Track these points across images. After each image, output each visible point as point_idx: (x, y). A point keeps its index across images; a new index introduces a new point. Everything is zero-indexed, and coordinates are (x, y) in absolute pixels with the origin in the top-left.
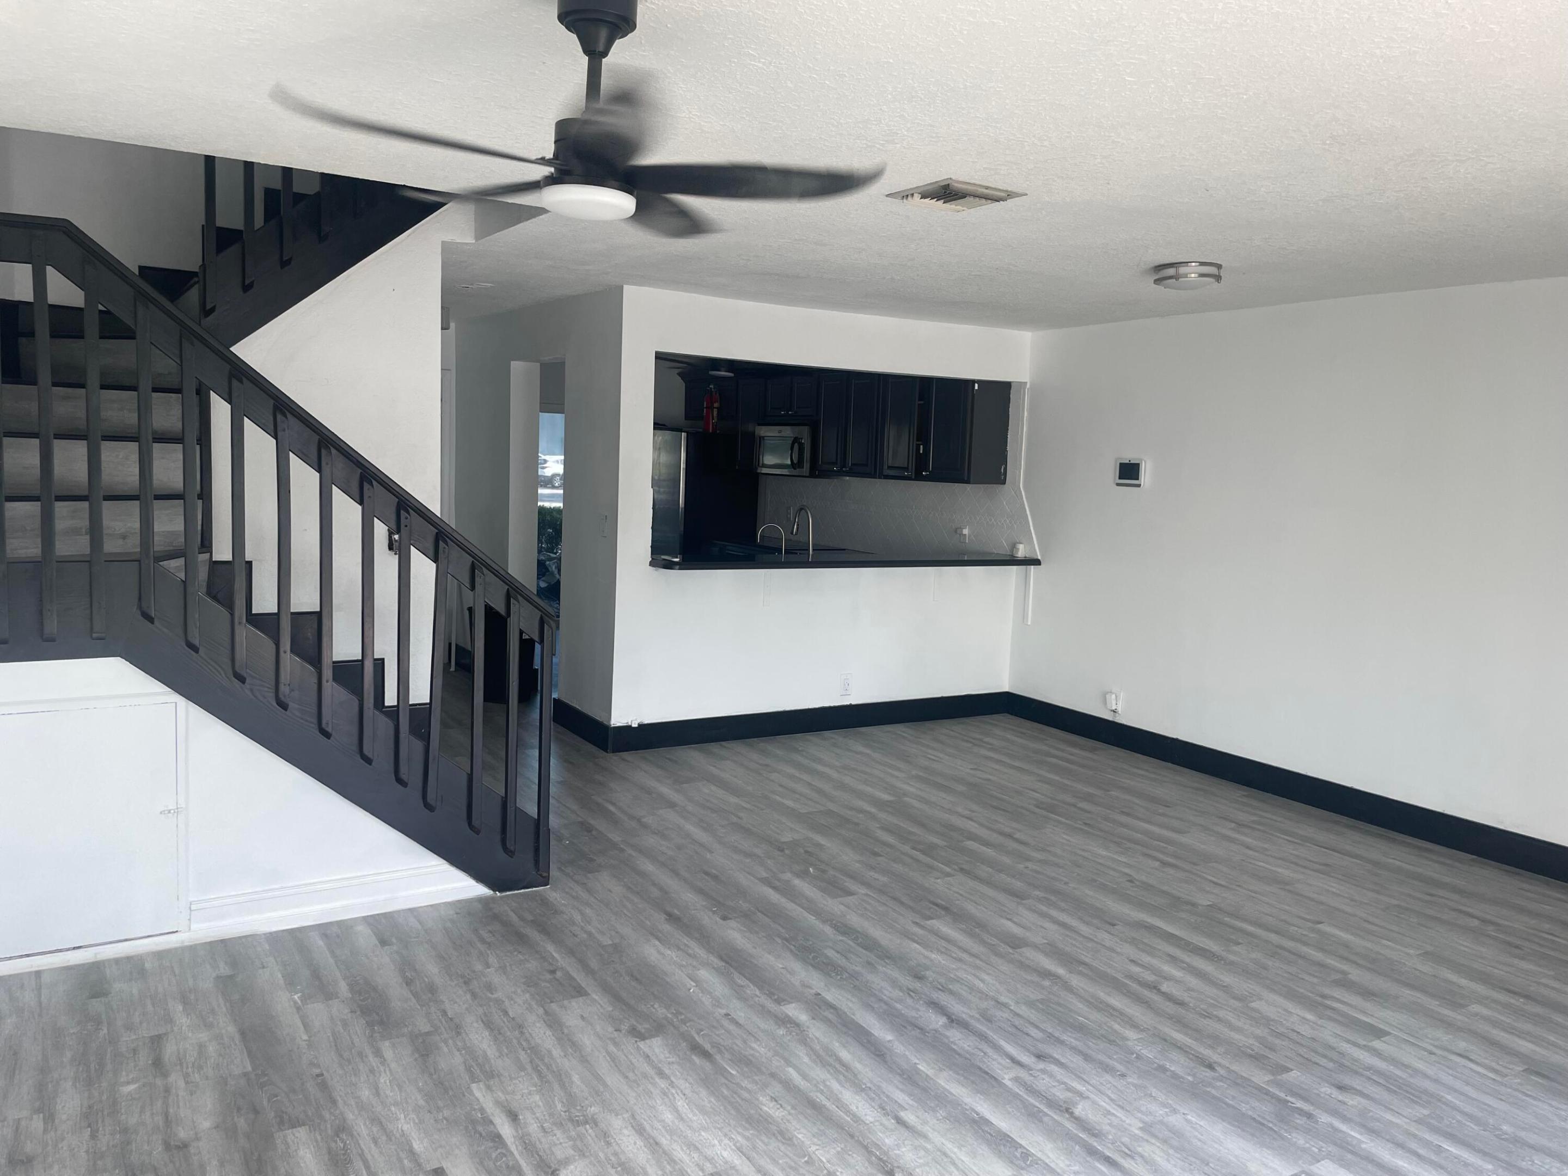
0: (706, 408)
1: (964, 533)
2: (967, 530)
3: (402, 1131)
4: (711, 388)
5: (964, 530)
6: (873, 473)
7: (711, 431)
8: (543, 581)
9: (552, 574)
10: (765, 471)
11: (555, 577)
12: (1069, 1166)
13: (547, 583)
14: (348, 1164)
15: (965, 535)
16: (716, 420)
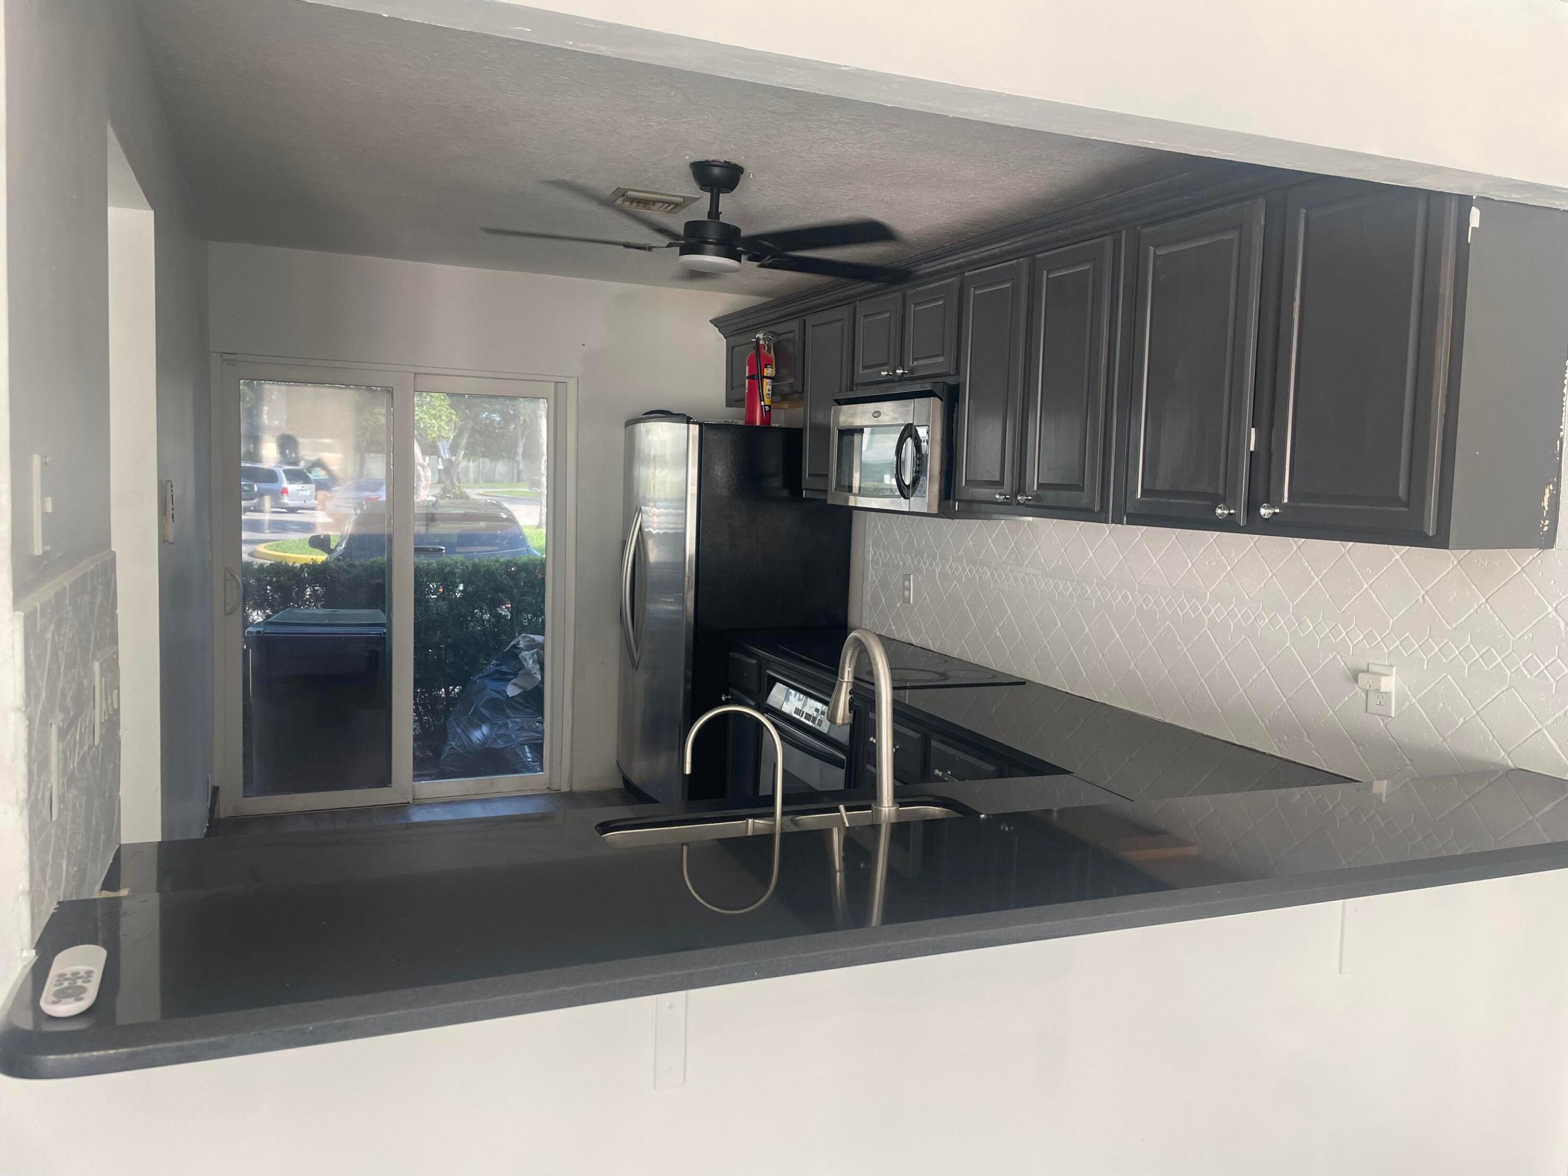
0: (748, 378)
1: (1383, 688)
2: (1393, 679)
4: (758, 339)
5: (1384, 680)
6: (1097, 508)
7: (758, 423)
8: (514, 684)
9: (529, 674)
10: (863, 502)
11: (534, 677)
13: (520, 687)
15: (1388, 694)
16: (767, 401)
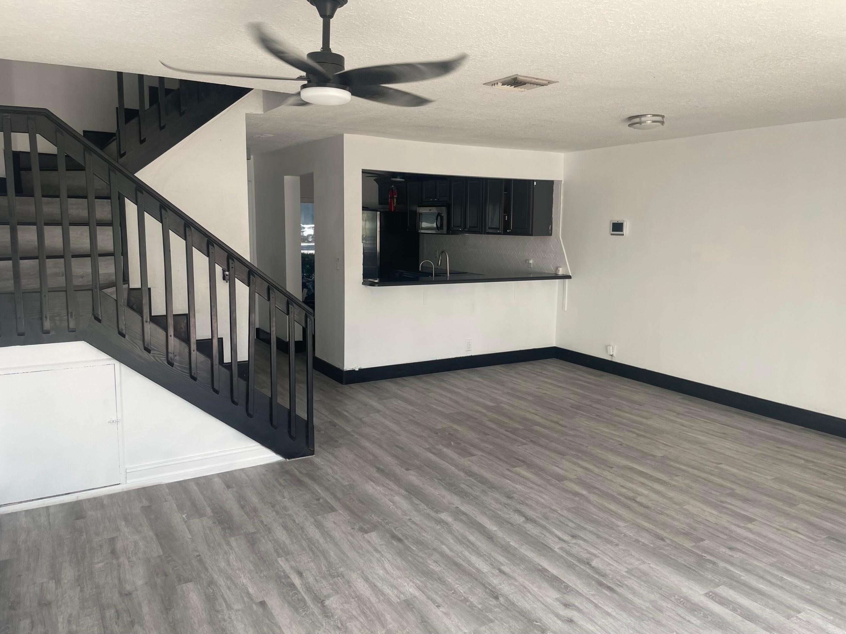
0: (390, 198)
2: (532, 261)
3: (243, 583)
4: (392, 187)
6: (480, 231)
7: (393, 210)
8: (305, 293)
10: (422, 231)
11: (311, 292)
12: (589, 591)
13: (308, 294)
14: (215, 600)
16: (395, 204)
